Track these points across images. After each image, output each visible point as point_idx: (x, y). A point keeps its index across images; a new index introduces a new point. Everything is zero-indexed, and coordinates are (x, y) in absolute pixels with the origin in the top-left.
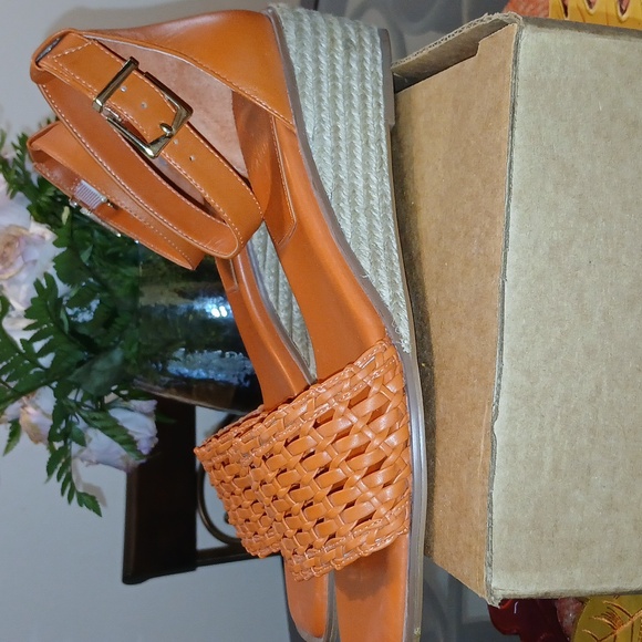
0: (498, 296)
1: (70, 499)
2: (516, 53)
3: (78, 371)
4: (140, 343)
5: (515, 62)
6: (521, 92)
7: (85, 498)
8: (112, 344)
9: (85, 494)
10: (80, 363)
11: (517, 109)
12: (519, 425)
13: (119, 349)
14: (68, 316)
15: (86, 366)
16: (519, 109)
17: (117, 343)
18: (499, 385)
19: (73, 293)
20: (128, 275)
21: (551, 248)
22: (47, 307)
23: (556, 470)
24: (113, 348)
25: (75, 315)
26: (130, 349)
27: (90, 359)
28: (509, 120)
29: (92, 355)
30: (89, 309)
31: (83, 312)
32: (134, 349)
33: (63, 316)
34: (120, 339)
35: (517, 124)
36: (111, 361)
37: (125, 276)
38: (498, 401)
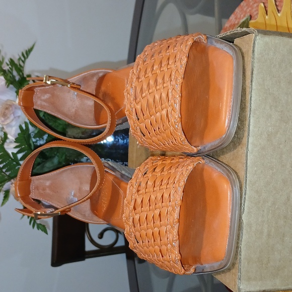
0: (245, 158)
1: (33, 227)
2: (254, 47)
3: (38, 167)
4: (66, 155)
5: (253, 51)
6: (256, 65)
7: (40, 226)
8: (53, 155)
9: (40, 224)
10: (39, 164)
11: (254, 72)
12: (253, 215)
13: (57, 157)
14: (33, 142)
15: (41, 165)
16: (255, 72)
17: (56, 155)
18: (245, 198)
19: (36, 132)
20: (61, 123)
21: (268, 135)
22: (24, 137)
23: (269, 235)
24: (54, 157)
25: (36, 142)
26: (62, 157)
27: (43, 162)
28: (250, 78)
29: (44, 160)
30: (43, 139)
31: (40, 140)
32: (64, 158)
33: (31, 142)
34: (57, 153)
35: (254, 80)
36: (53, 163)
37: (60, 124)
38: (244, 205)
